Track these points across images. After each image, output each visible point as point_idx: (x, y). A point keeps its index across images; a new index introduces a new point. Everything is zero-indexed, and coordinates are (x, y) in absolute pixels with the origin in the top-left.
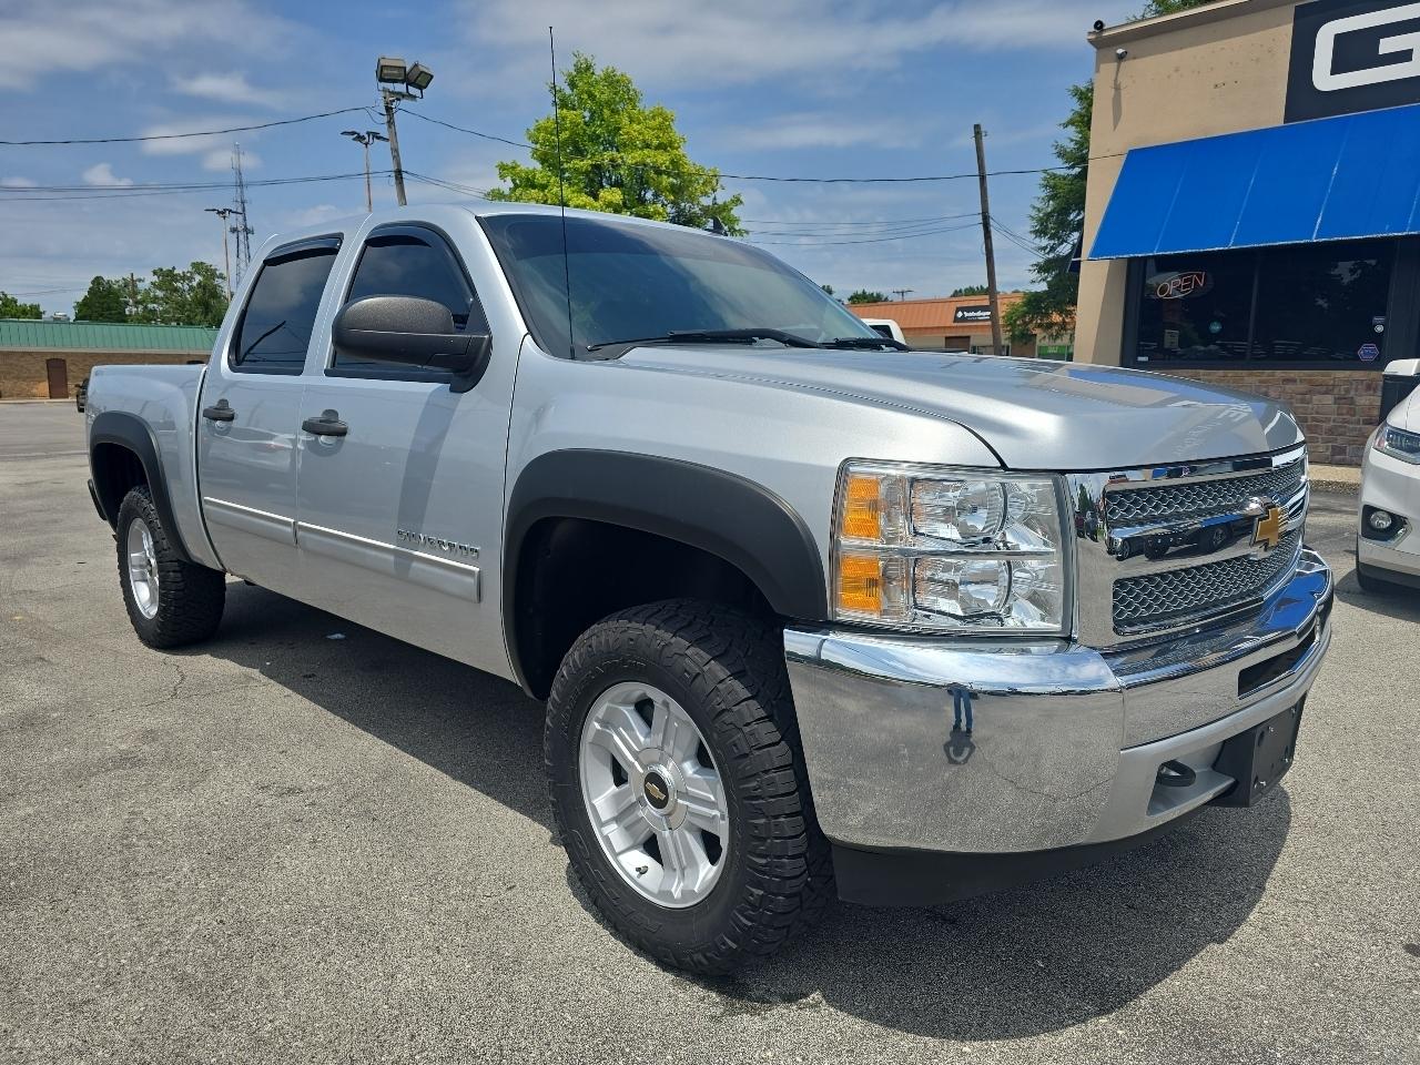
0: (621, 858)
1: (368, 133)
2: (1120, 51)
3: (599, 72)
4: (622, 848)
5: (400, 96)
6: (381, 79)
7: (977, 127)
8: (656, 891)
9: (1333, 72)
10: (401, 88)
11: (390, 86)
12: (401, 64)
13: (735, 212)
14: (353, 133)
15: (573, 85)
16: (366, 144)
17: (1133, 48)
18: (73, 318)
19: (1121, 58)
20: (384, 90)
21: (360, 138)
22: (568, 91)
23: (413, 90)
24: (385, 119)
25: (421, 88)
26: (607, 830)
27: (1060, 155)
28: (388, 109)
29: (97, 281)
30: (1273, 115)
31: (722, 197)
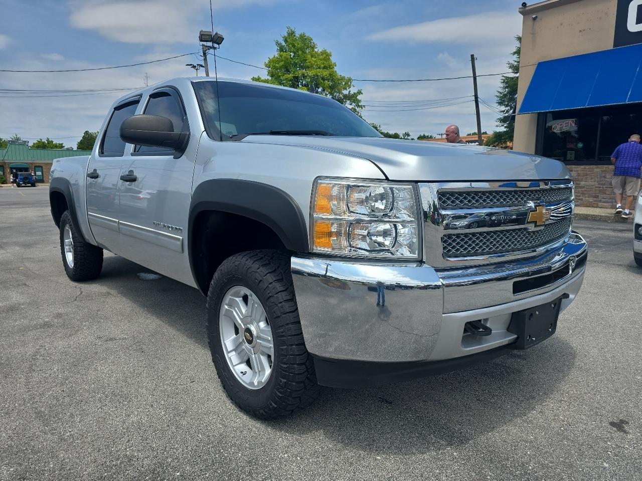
0: (235, 367)
1: (198, 65)
2: (534, 16)
3: (297, 35)
4: (236, 363)
5: (210, 48)
6: (201, 41)
7: (472, 56)
8: (248, 383)
9: (637, 23)
10: (210, 44)
11: (205, 43)
12: (210, 34)
13: (359, 97)
14: (191, 65)
15: (286, 41)
16: (197, 69)
17: (540, 15)
18: (75, 148)
19: (535, 19)
20: (203, 45)
21: (194, 67)
22: (284, 44)
23: (216, 45)
24: (203, 58)
25: (219, 44)
26: (230, 355)
27: (510, 67)
28: (205, 54)
29: (87, 132)
30: (608, 44)
31: (353, 90)
